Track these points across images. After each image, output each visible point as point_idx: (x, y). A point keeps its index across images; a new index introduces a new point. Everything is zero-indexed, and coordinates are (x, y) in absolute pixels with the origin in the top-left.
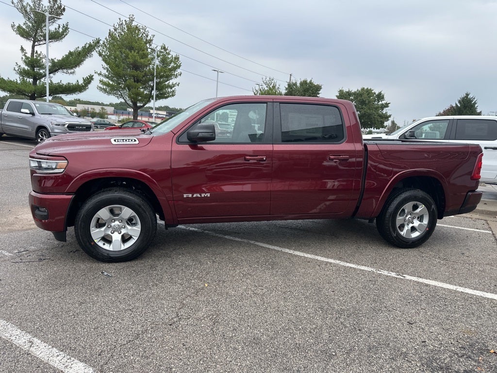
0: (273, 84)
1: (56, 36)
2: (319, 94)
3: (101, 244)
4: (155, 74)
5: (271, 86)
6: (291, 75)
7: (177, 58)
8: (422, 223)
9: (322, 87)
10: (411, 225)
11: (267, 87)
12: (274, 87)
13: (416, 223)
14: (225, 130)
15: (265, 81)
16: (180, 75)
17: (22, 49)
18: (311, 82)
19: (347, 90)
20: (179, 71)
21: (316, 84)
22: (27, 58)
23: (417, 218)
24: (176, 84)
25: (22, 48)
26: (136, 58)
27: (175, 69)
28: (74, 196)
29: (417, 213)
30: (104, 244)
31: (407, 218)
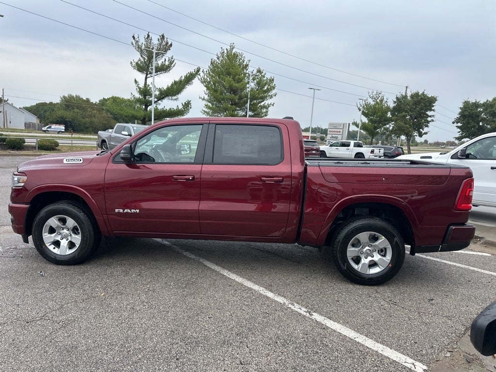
0: (380, 98)
1: (163, 69)
2: (433, 106)
3: (51, 248)
4: (249, 97)
5: (378, 100)
6: (407, 87)
7: (272, 80)
8: (384, 258)
9: (437, 99)
10: (370, 258)
11: (374, 101)
12: (382, 101)
13: (377, 257)
14: (310, 148)
15: (372, 96)
16: (275, 95)
17: (136, 82)
18: (423, 94)
19: (474, 101)
20: (274, 92)
21: (430, 96)
22: (140, 88)
23: (377, 251)
24: (270, 104)
25: (135, 80)
26: (231, 83)
27: (268, 90)
28: (29, 206)
29: (375, 246)
30: (54, 248)
31: (365, 250)
